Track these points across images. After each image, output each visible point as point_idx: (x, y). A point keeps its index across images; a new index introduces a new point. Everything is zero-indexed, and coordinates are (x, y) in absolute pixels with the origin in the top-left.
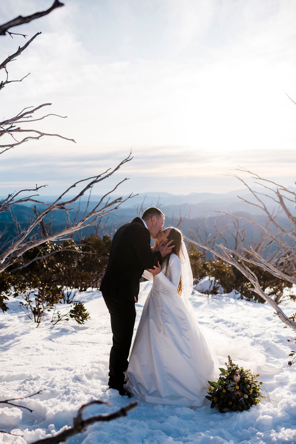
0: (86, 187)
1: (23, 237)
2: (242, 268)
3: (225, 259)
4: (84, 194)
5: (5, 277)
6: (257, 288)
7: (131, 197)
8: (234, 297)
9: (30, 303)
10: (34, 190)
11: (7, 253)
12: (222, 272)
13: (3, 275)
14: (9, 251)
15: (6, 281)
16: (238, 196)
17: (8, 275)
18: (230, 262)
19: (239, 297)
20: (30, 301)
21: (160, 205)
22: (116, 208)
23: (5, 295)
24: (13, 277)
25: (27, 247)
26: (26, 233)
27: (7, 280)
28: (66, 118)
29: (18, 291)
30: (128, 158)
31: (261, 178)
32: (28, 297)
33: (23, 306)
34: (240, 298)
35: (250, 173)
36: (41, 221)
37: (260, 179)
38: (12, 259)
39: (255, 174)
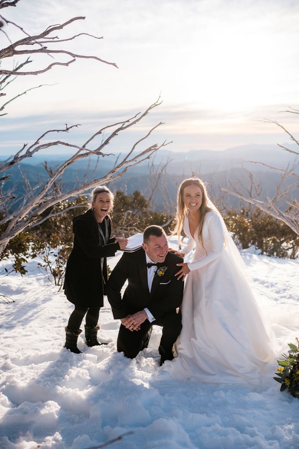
0: (111, 135)
1: (43, 192)
2: (292, 224)
3: (273, 214)
4: (109, 143)
5: (23, 237)
7: (164, 144)
8: (255, 252)
9: (50, 264)
10: (63, 131)
11: (25, 210)
12: (244, 228)
13: (21, 235)
14: (28, 208)
15: (23, 241)
16: (278, 145)
17: (25, 235)
18: (279, 217)
19: (259, 253)
20: (49, 262)
21: (171, 160)
22: (148, 158)
23: (23, 257)
24: (31, 237)
25: (49, 203)
26: (47, 187)
27: (25, 240)
28: (101, 39)
29: (36, 252)
30: (157, 102)
32: (46, 257)
33: (42, 268)
34: (261, 254)
36: (62, 173)
38: (32, 217)
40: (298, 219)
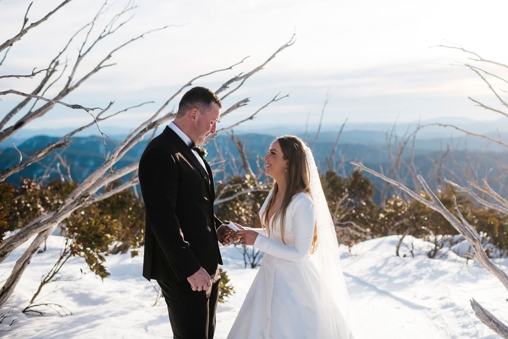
2: (454, 217)
3: (425, 201)
6: (479, 253)
7: (276, 99)
14: (84, 186)
22: (251, 118)
25: (105, 180)
30: (290, 42)
31: (483, 58)
35: (464, 51)
37: (482, 60)
38: (81, 197)
39: (473, 52)
40: (506, 212)
